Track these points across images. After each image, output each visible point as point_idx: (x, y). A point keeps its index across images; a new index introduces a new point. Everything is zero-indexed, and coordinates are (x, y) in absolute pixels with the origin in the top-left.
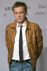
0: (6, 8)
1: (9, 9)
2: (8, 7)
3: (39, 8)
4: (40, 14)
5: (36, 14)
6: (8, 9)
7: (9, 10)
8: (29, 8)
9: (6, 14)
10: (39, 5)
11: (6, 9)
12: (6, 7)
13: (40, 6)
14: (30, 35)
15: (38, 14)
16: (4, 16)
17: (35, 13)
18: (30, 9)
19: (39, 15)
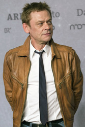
0: (10, 15)
1: (15, 17)
2: (15, 14)
3: (78, 15)
4: (80, 27)
5: (72, 27)
6: (13, 18)
7: (15, 19)
8: (57, 15)
9: (9, 27)
10: (78, 10)
11: (10, 17)
12: (9, 13)
13: (80, 12)
14: (61, 70)
15: (76, 27)
16: (5, 32)
17: (70, 25)
18: (59, 18)
19: (78, 29)
